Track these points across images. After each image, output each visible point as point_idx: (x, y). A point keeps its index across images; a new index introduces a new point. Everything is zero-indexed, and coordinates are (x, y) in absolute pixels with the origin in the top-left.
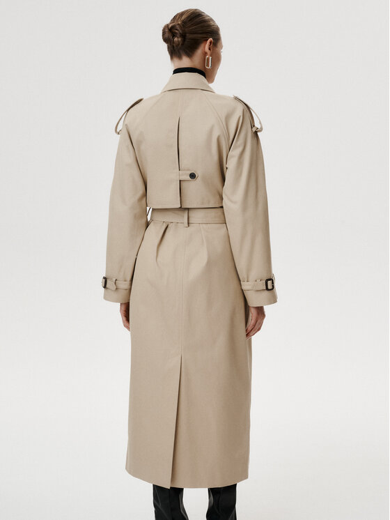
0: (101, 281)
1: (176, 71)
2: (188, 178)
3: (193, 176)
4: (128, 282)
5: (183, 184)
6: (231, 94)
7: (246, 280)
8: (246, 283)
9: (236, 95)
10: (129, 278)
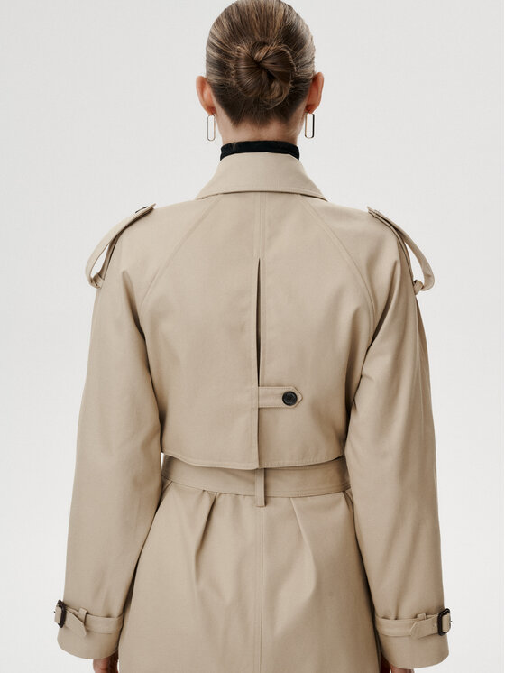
0: (52, 612)
1: (228, 150)
2: (280, 402)
3: (290, 398)
4: (114, 621)
5: (265, 415)
6: (361, 204)
7: (393, 617)
8: (391, 622)
9: (374, 208)
10: (116, 609)
